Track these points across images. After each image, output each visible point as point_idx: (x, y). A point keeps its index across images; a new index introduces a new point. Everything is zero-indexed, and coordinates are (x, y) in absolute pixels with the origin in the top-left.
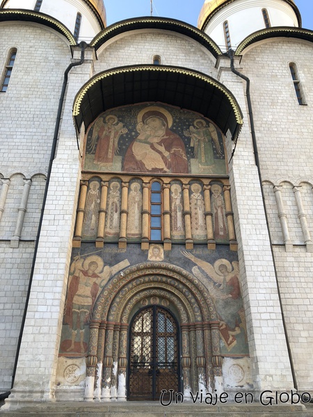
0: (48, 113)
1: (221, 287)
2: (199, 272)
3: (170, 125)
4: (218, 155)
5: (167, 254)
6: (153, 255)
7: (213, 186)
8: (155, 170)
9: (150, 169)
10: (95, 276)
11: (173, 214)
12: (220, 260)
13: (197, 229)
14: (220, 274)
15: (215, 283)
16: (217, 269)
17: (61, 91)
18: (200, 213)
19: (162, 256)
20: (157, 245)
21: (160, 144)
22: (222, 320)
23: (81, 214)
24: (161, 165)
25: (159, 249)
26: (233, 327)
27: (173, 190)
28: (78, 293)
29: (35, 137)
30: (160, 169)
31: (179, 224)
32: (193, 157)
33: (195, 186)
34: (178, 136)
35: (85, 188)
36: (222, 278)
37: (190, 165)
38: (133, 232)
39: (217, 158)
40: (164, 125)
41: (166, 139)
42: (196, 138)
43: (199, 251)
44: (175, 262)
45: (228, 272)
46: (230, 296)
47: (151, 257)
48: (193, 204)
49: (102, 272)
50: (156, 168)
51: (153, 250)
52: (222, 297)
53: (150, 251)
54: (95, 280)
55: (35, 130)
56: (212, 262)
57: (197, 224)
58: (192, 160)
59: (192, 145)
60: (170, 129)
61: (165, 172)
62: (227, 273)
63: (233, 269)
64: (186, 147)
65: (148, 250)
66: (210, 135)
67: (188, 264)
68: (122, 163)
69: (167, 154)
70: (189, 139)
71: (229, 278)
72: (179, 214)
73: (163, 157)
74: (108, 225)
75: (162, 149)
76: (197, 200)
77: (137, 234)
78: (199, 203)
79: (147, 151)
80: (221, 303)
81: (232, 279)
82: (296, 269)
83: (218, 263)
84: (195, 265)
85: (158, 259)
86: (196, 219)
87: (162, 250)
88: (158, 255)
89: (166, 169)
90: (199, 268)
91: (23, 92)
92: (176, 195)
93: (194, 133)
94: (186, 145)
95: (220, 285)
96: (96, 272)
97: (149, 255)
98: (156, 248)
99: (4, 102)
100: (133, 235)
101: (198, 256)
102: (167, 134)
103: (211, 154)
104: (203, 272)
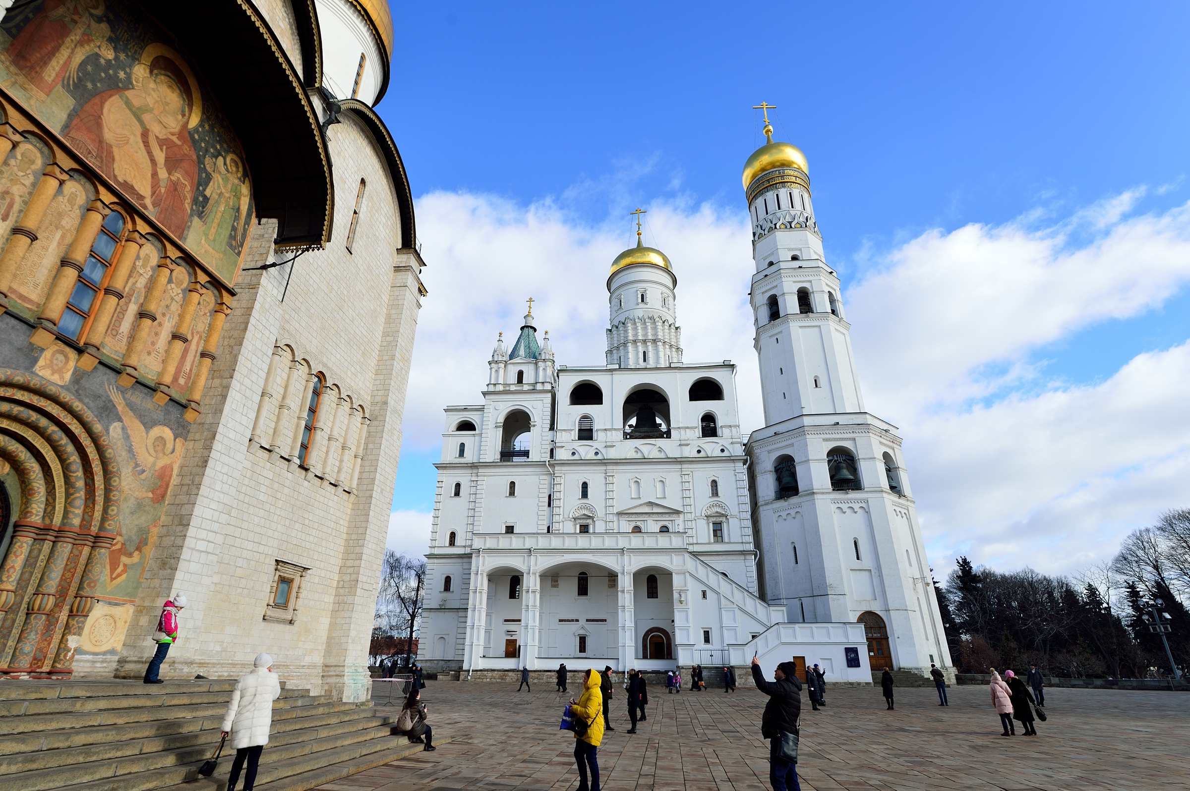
1: (143, 476)
2: (121, 436)
3: (193, 123)
4: (234, 243)
5: (78, 377)
6: (50, 366)
7: (208, 292)
8: (128, 187)
9: (120, 179)
12: (161, 427)
13: (149, 353)
14: (152, 451)
15: (137, 465)
16: (150, 442)
18: (168, 327)
19: (68, 376)
20: (68, 349)
21: (162, 143)
22: (121, 535)
24: (144, 188)
25: (66, 357)
26: (132, 549)
27: (143, 254)
30: (138, 194)
31: (125, 327)
32: (200, 215)
33: (181, 273)
34: (195, 157)
36: (152, 459)
37: (189, 227)
38: (23, 290)
39: (231, 246)
40: (183, 115)
41: (176, 145)
42: (219, 187)
43: (138, 397)
44: (87, 400)
45: (164, 454)
46: (150, 495)
47: (43, 367)
50: (132, 187)
51: (53, 355)
52: (137, 494)
53: (47, 354)
56: (148, 425)
57: (153, 344)
58: (196, 222)
59: (208, 193)
60: (189, 132)
61: (145, 207)
62: (161, 455)
63: (173, 452)
64: (198, 189)
65: (43, 350)
66: (239, 199)
67: (108, 411)
68: (70, 117)
69: (163, 174)
70: (209, 178)
71: (160, 464)
72: (133, 309)
73: (155, 175)
75: (159, 156)
76: (173, 299)
77: (30, 301)
78: (174, 307)
79: (132, 138)
80: (132, 503)
81: (164, 468)
83: (157, 431)
84: (120, 420)
85: (55, 379)
86: (156, 334)
87: (72, 364)
88: (60, 371)
89: (148, 202)
90: (123, 428)
92: (144, 266)
93: (220, 173)
94: (199, 184)
95: (144, 471)
97: (41, 362)
98: (62, 352)
100: (21, 297)
101: (131, 406)
102: (180, 136)
103: (226, 233)
104: (127, 437)
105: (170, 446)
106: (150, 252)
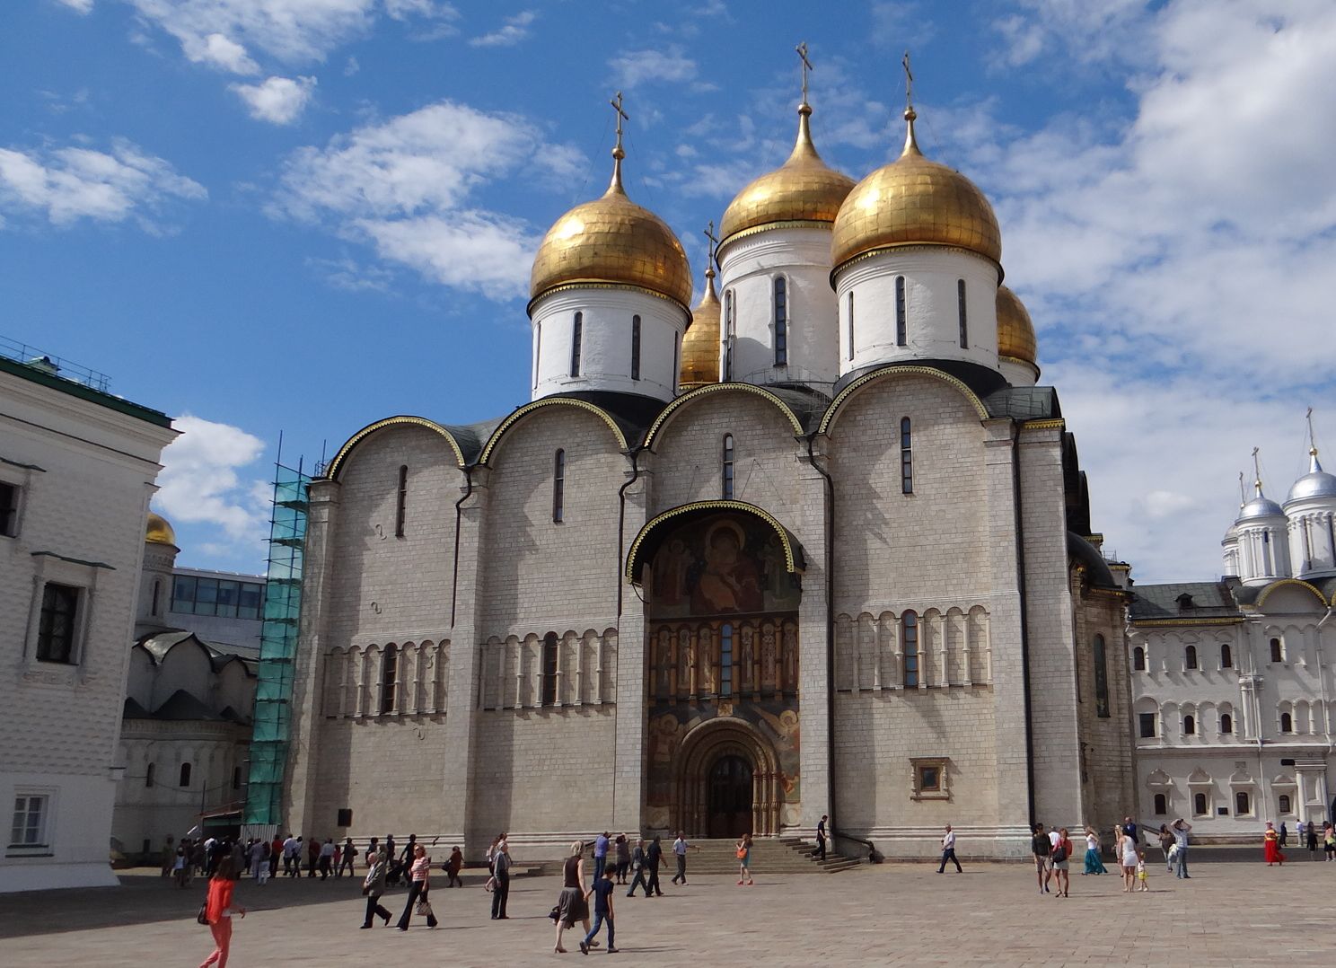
0: (609, 546)
1: (785, 739)
2: (766, 726)
3: (742, 547)
5: (735, 709)
6: (723, 710)
7: (787, 624)
8: (726, 610)
9: (720, 610)
10: (671, 734)
11: (743, 663)
12: (786, 712)
13: (767, 679)
17: (619, 510)
18: (771, 659)
19: (731, 711)
20: (726, 700)
21: (730, 574)
22: (784, 770)
23: (653, 672)
24: (731, 603)
25: (728, 704)
26: (793, 776)
27: (743, 634)
28: (658, 751)
29: (601, 580)
30: (730, 609)
31: (749, 674)
33: (767, 627)
34: (751, 561)
35: (655, 641)
36: (786, 729)
38: (703, 687)
40: (735, 547)
41: (737, 567)
43: (766, 703)
44: (743, 717)
45: (793, 724)
46: (792, 747)
47: (721, 713)
48: (764, 649)
49: (676, 730)
50: (726, 608)
51: (722, 706)
52: (784, 749)
54: (670, 738)
55: (599, 571)
56: (778, 714)
57: (767, 673)
58: (766, 593)
60: (742, 552)
61: (736, 611)
62: (791, 725)
63: (797, 720)
64: (759, 575)
65: (717, 706)
67: (754, 717)
69: (737, 587)
71: (792, 729)
72: (749, 662)
73: (734, 593)
74: (680, 681)
75: (732, 580)
76: (768, 644)
77: (707, 689)
78: (771, 647)
79: (718, 587)
80: (783, 753)
81: (795, 731)
82: (860, 717)
85: (727, 714)
86: (767, 667)
87: (731, 705)
88: (727, 710)
89: (736, 608)
90: (766, 721)
91: (580, 519)
92: (746, 640)
93: (768, 554)
94: (759, 572)
95: (784, 737)
96: (673, 730)
97: (719, 711)
98: (724, 703)
99: (562, 536)
100: (704, 690)
101: (764, 709)
102: (738, 560)
103: (787, 582)
104: (768, 724)
105: (795, 719)
106: (747, 630)
